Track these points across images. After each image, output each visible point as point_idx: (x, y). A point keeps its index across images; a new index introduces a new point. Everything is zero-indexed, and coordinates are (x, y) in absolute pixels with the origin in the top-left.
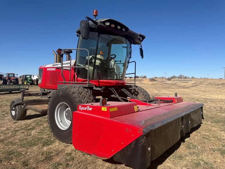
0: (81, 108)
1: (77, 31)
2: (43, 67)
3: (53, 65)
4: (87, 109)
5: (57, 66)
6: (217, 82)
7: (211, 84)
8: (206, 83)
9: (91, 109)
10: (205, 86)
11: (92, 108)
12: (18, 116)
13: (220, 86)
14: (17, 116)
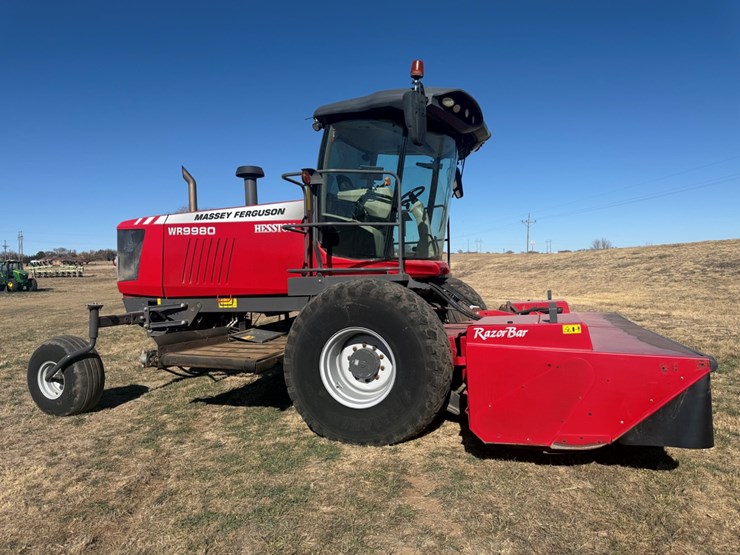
0: (483, 334)
1: (320, 113)
2: (147, 222)
3: (197, 217)
4: (506, 334)
5: (219, 220)
6: (518, 261)
7: (505, 267)
8: (491, 266)
9: (522, 333)
10: (493, 274)
11: (526, 331)
12: (81, 397)
13: (533, 273)
14: (77, 399)
